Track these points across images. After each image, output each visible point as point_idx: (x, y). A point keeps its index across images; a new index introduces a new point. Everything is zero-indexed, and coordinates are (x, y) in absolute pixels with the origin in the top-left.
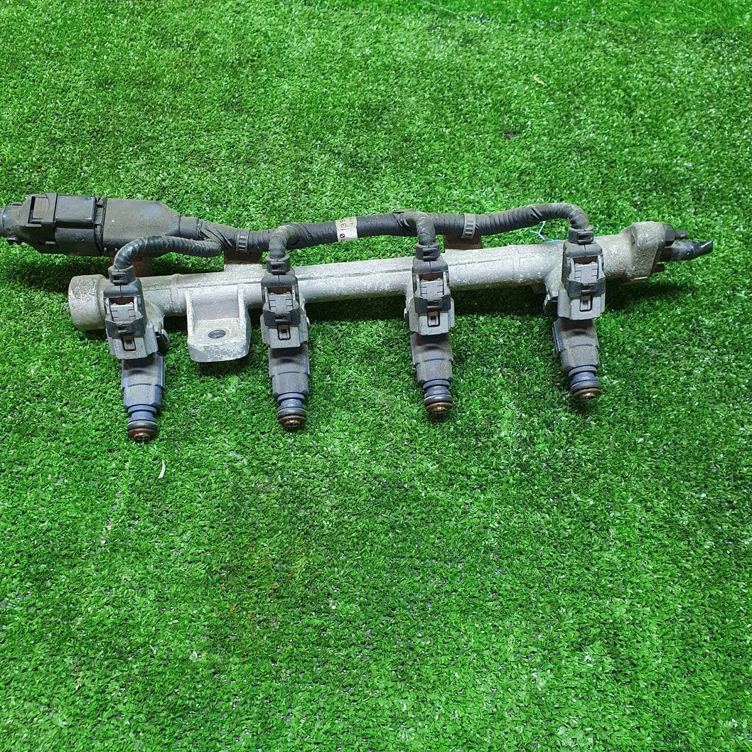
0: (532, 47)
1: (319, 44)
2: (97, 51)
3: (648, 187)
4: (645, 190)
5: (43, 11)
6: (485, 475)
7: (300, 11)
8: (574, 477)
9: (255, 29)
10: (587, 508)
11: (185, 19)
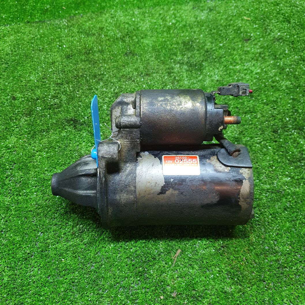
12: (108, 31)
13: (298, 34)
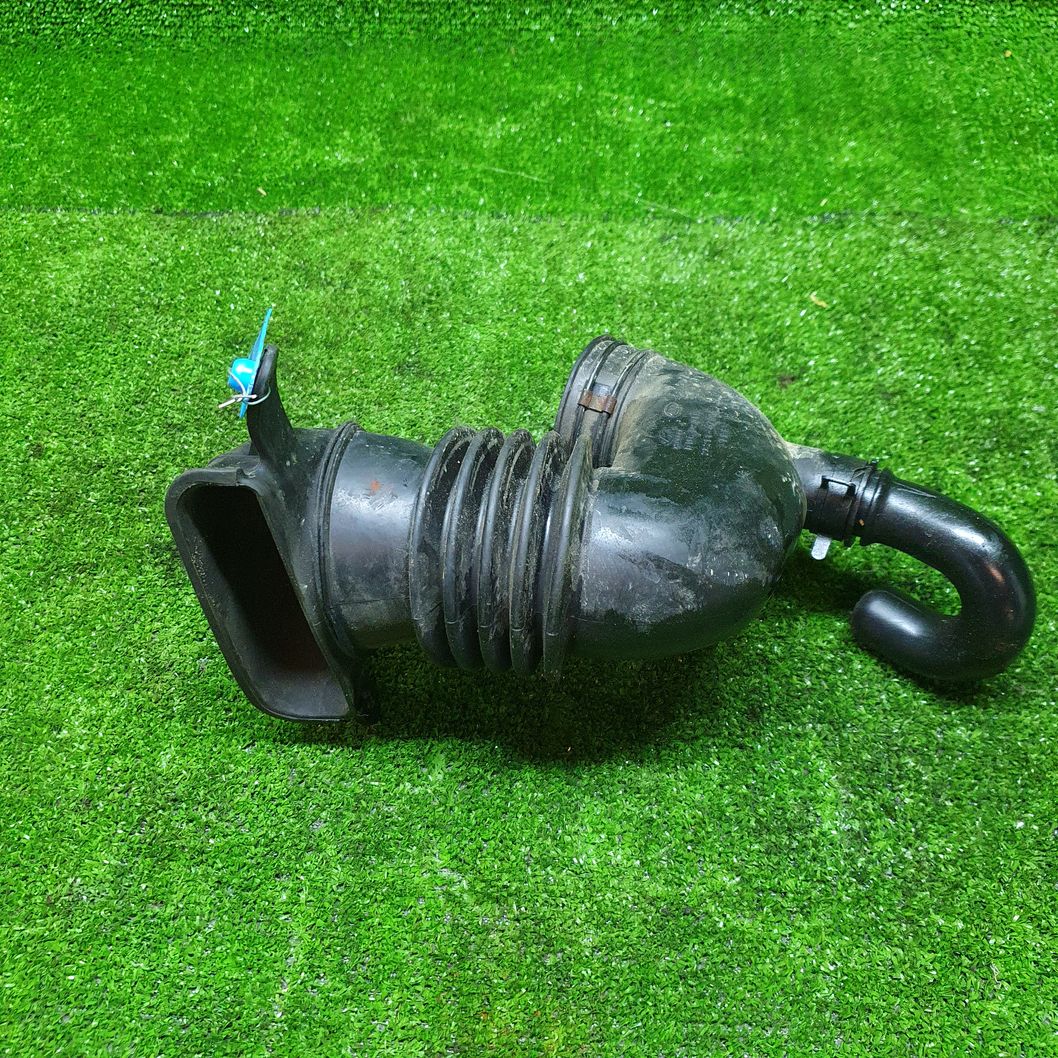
0: (804, 254)
1: (515, 272)
2: (221, 299)
3: (988, 445)
4: (985, 450)
5: (148, 249)
6: (807, 892)
7: (487, 227)
8: (931, 889)
9: (430, 255)
10: (955, 935)
11: (334, 245)
12: (376, 277)
13: (961, 384)
